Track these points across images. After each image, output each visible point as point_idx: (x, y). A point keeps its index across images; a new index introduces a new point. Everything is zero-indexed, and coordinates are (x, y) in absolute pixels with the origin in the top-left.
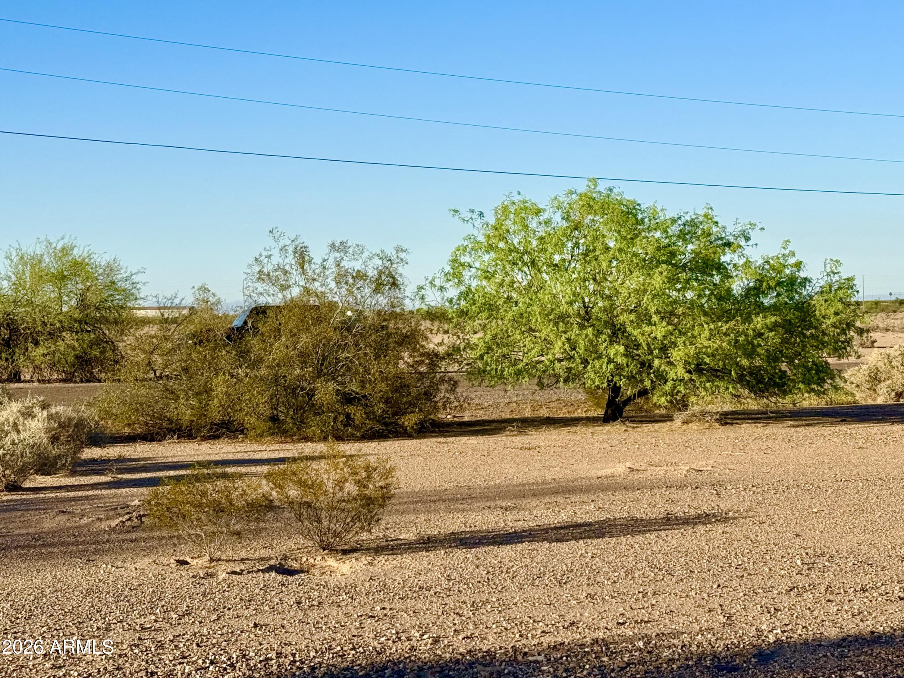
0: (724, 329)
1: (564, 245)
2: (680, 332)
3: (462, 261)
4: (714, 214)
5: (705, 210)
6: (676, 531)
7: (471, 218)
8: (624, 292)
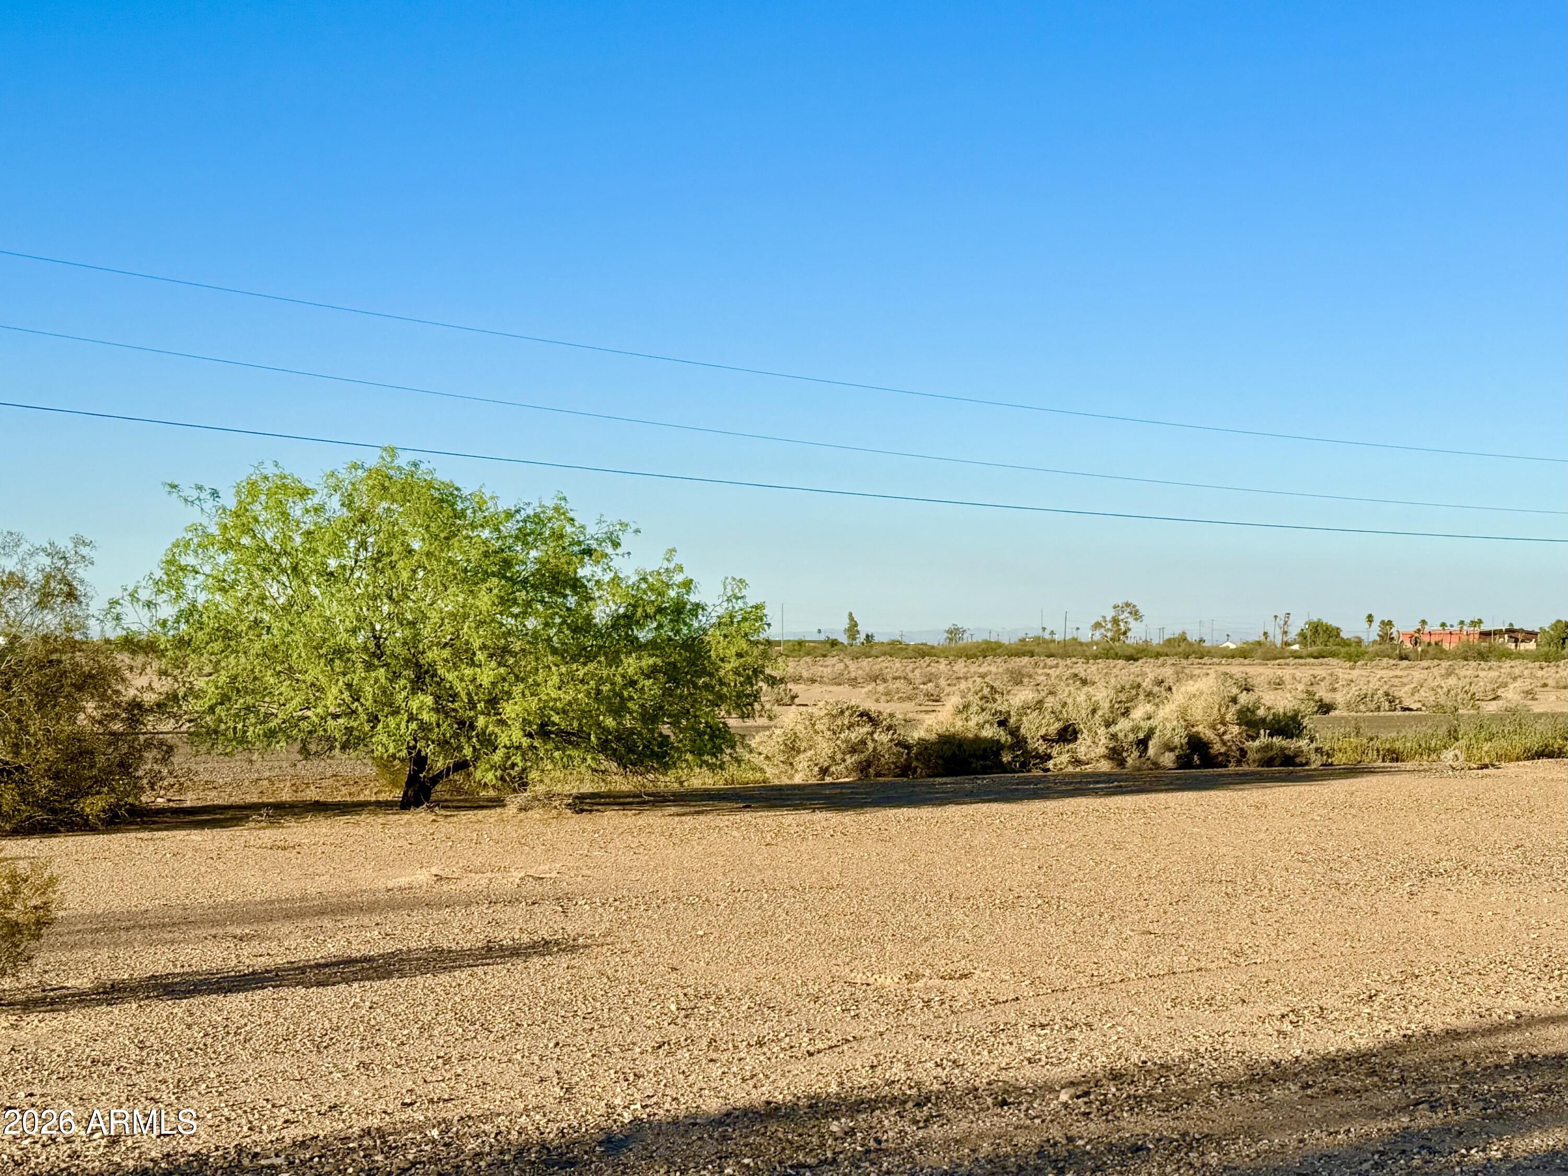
0: (581, 673)
1: (343, 545)
2: (517, 676)
3: (183, 563)
4: (568, 507)
5: (556, 501)
6: (500, 967)
7: (199, 499)
8: (434, 617)
